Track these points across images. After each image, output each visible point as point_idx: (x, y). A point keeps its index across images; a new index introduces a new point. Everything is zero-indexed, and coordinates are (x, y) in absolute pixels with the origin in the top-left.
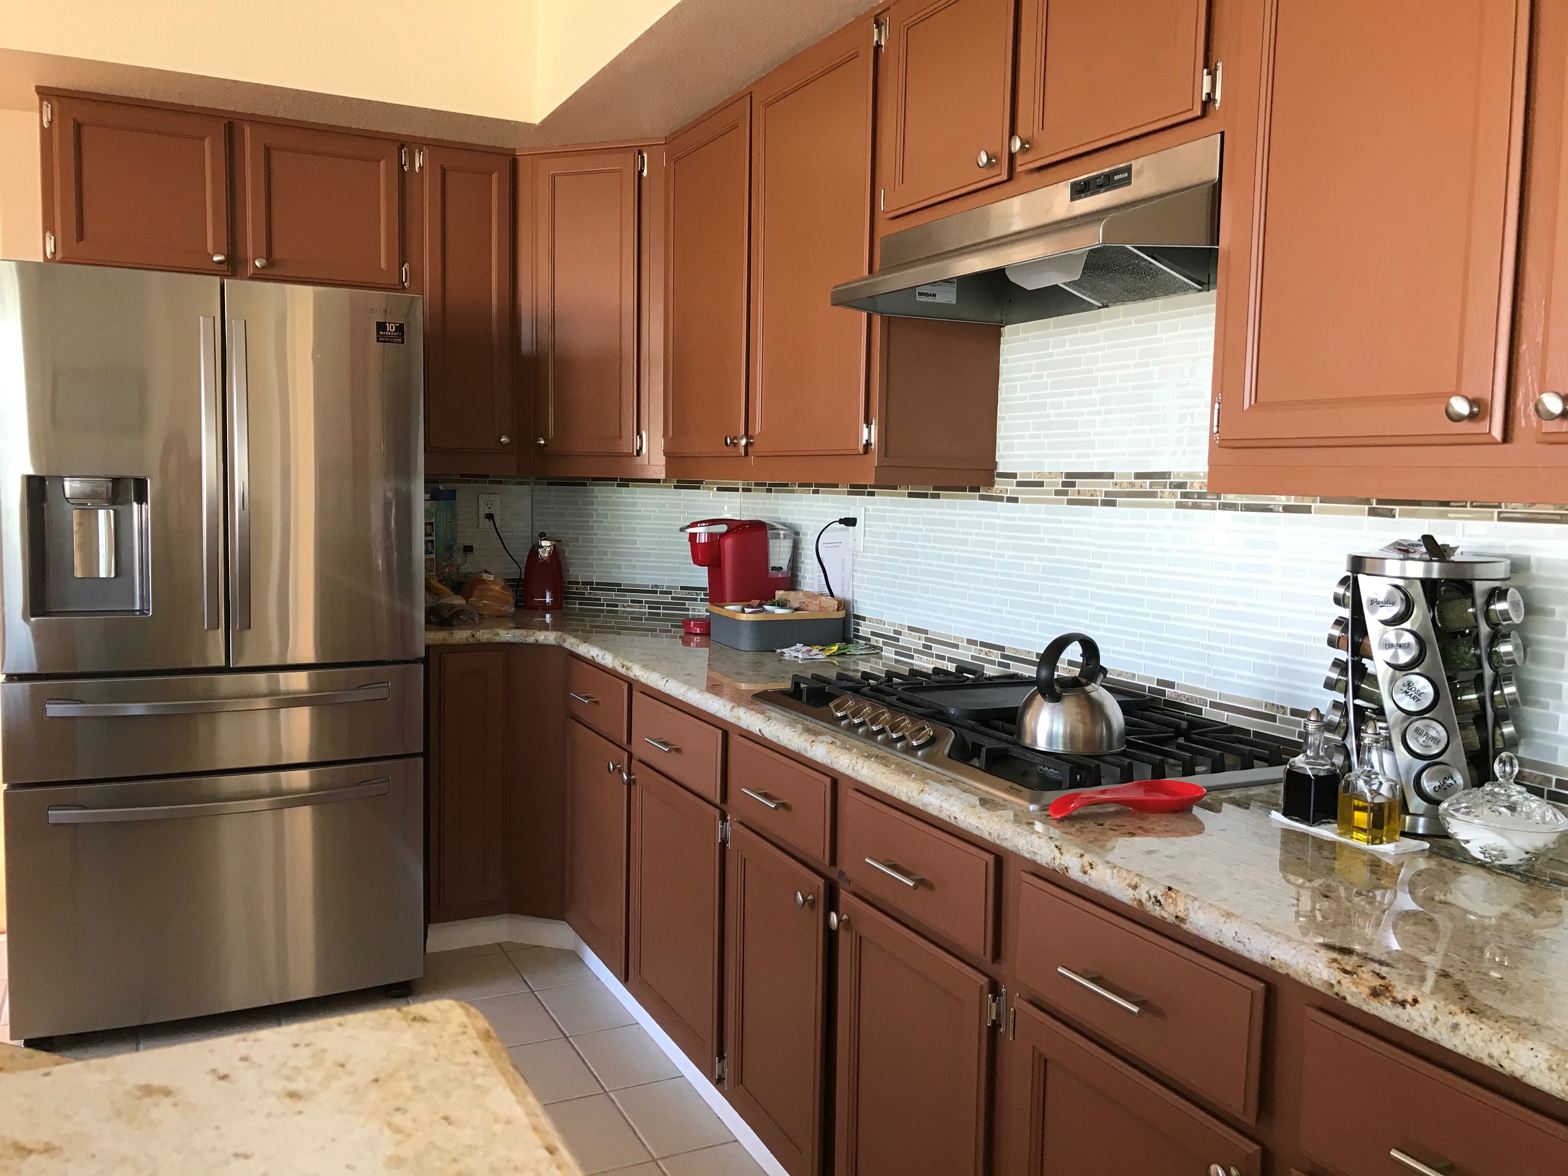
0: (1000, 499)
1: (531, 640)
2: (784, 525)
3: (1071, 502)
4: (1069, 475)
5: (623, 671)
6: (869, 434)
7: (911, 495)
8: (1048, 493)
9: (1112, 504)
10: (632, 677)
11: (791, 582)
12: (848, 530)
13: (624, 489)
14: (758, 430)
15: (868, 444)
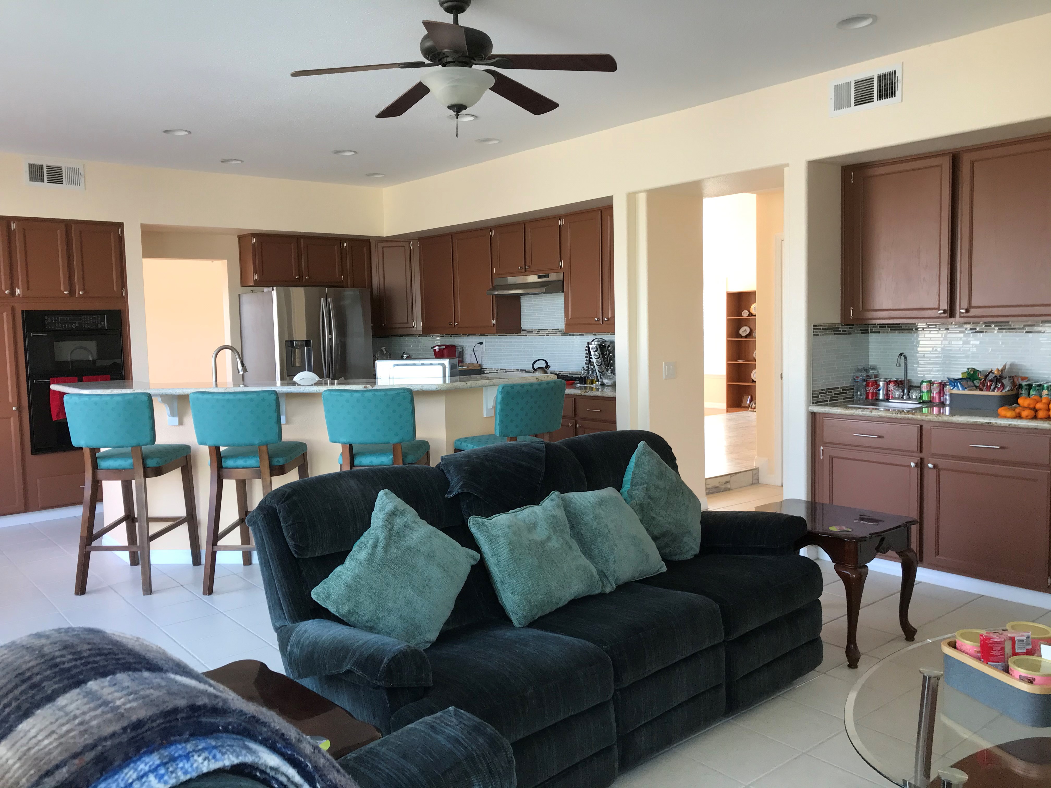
0: (523, 336)
3: (539, 336)
4: (538, 330)
6: (494, 322)
7: (499, 336)
8: (534, 334)
9: (548, 336)
12: (480, 346)
15: (494, 324)
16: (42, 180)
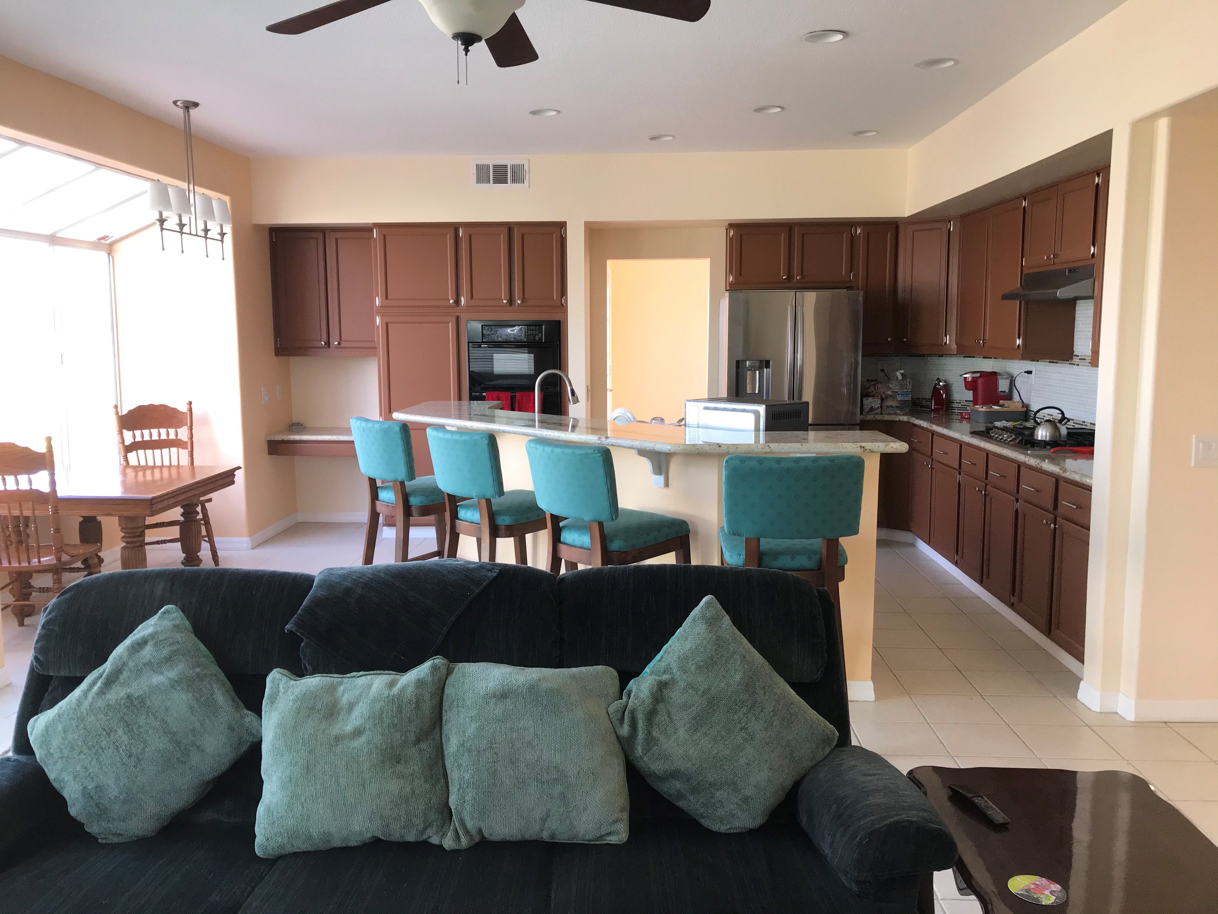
0: (1074, 364)
1: (897, 419)
2: (1006, 373)
5: (929, 428)
6: (1019, 342)
7: (1050, 362)
8: (1087, 362)
10: (933, 429)
11: (1009, 397)
12: (1029, 377)
13: (941, 358)
14: (987, 338)
15: (1019, 345)
16: (489, 182)
